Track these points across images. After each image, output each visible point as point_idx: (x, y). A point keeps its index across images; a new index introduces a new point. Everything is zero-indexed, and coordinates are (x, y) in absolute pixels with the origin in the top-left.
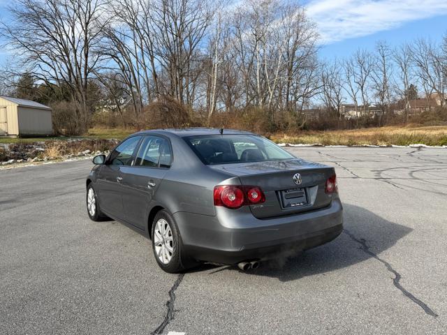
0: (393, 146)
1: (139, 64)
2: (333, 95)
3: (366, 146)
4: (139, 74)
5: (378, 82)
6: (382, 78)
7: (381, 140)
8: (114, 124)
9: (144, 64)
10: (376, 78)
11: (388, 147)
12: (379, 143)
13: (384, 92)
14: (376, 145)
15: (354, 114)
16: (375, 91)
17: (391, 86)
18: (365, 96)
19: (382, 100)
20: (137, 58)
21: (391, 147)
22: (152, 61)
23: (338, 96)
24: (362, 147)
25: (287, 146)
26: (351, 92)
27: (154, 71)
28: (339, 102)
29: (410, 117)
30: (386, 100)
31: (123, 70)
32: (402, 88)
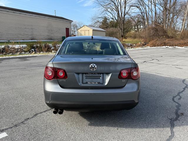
1: (149, 10)
4: (149, 14)
8: (135, 37)
9: (152, 9)
20: (149, 7)
22: (155, 7)
27: (156, 12)
31: (142, 13)
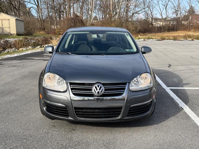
0: (195, 40)
2: (149, 12)
3: (182, 40)
5: (175, 5)
6: (177, 2)
7: (189, 37)
10: (174, 2)
11: (192, 40)
12: (188, 39)
13: (178, 11)
14: (186, 39)
15: (161, 24)
16: (173, 10)
17: (182, 8)
18: (167, 13)
19: (177, 16)
21: (194, 40)
23: (152, 13)
24: (180, 40)
25: (144, 40)
26: (159, 10)
28: (152, 16)
29: (192, 26)
30: (179, 16)
32: (188, 8)
